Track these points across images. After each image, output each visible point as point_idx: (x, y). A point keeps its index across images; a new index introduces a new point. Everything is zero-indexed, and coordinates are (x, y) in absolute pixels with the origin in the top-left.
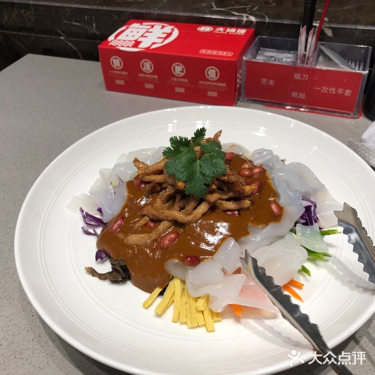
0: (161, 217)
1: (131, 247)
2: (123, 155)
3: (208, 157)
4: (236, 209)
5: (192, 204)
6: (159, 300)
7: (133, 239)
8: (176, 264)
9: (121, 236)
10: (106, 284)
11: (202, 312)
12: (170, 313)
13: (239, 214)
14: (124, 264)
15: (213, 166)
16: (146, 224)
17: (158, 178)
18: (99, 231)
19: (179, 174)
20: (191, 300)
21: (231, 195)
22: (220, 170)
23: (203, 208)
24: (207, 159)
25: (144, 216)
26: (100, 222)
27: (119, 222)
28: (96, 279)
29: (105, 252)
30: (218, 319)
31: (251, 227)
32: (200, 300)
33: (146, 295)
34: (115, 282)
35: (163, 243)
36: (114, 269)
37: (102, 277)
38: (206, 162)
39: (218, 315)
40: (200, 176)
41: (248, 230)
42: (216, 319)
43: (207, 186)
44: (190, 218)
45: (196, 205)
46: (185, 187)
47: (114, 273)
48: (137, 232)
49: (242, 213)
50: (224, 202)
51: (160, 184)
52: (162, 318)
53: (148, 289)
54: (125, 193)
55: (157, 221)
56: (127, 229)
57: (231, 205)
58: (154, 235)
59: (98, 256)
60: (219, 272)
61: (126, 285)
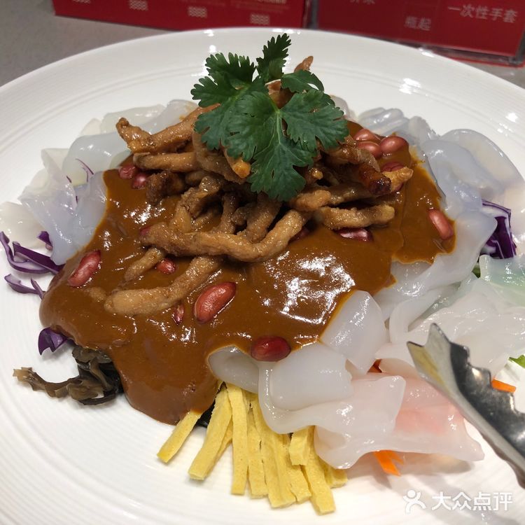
0: (193, 248)
1: (121, 319)
3: (302, 102)
4: (363, 224)
5: (264, 218)
6: (196, 443)
7: (127, 301)
8: (233, 358)
9: (96, 294)
10: (66, 408)
11: (302, 468)
12: (224, 472)
13: (370, 237)
14: (106, 360)
15: (317, 124)
16: (155, 267)
17: (178, 160)
18: (45, 283)
19: (237, 142)
20: (273, 439)
21: (351, 193)
22: (334, 132)
23: (291, 224)
24: (301, 107)
25: (149, 247)
26: (45, 264)
27: (91, 263)
28: (42, 396)
29: (59, 331)
30: (339, 482)
32: (294, 439)
33: (165, 431)
34: (87, 401)
35: (201, 308)
36: (84, 372)
37: (56, 390)
38: (299, 114)
39: (340, 474)
40: (285, 149)
41: (392, 273)
42: (335, 482)
43: (302, 170)
44: (259, 249)
45: (273, 218)
46: (251, 173)
47: (84, 382)
48: (133, 285)
49: (376, 235)
51: (182, 174)
52: (206, 484)
53: (167, 413)
54: (103, 197)
55: (181, 258)
56: (110, 279)
57: (351, 217)
58: (176, 291)
59: (45, 343)
60: (342, 374)
61: (114, 407)
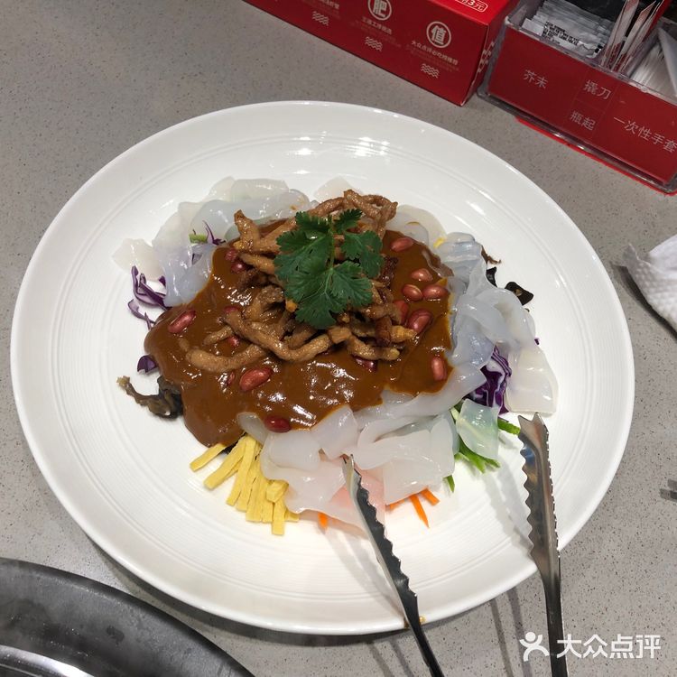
0: (252, 339)
1: (194, 369)
2: (229, 178)
3: (348, 269)
4: (372, 358)
5: (305, 334)
6: (216, 464)
7: (200, 358)
8: (252, 420)
9: (184, 345)
10: (144, 412)
11: (274, 504)
12: (227, 488)
13: (375, 368)
14: (177, 392)
15: (353, 288)
16: (226, 339)
17: (266, 264)
18: (155, 314)
19: (292, 289)
20: (262, 480)
21: (371, 333)
22: (361, 298)
23: (320, 344)
24: (346, 272)
25: (225, 324)
26: (157, 300)
27: (187, 318)
28: (131, 400)
29: (153, 360)
30: (292, 519)
31: (387, 394)
32: (274, 484)
33: (201, 449)
34: (159, 413)
35: (244, 382)
36: (161, 396)
37: (141, 399)
38: (343, 276)
39: (294, 515)
40: (328, 297)
41: (382, 396)
42: (290, 518)
43: (335, 315)
44: (295, 355)
45: (310, 335)
46: (297, 309)
47: (160, 401)
48: (209, 349)
49: (380, 366)
50: (357, 342)
51: (267, 275)
52: (214, 492)
53: (206, 439)
55: (246, 341)
56: (196, 337)
57: (365, 351)
58: (233, 363)
59: (145, 365)
60: (313, 455)
61: (174, 422)
